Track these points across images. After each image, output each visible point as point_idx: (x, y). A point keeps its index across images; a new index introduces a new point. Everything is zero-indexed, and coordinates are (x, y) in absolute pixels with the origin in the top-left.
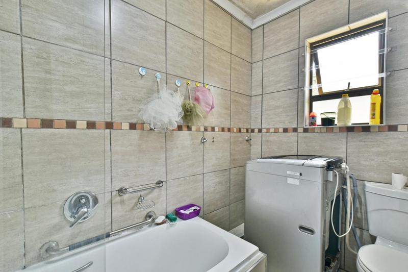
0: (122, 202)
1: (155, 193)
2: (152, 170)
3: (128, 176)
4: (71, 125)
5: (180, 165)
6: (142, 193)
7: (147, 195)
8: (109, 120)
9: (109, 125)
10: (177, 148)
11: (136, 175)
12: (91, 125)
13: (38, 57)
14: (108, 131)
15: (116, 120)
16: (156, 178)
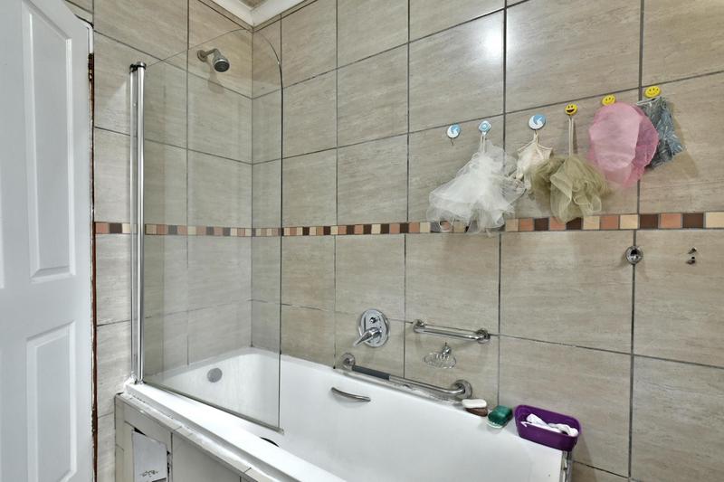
0: (418, 343)
1: (474, 351)
2: (469, 305)
3: (427, 305)
4: (367, 230)
5: (537, 310)
6: (450, 341)
7: (458, 347)
8: (404, 221)
9: (404, 228)
10: (531, 269)
11: (439, 307)
12: (385, 229)
13: (345, 164)
14: (403, 235)
15: (412, 220)
16: (476, 322)
